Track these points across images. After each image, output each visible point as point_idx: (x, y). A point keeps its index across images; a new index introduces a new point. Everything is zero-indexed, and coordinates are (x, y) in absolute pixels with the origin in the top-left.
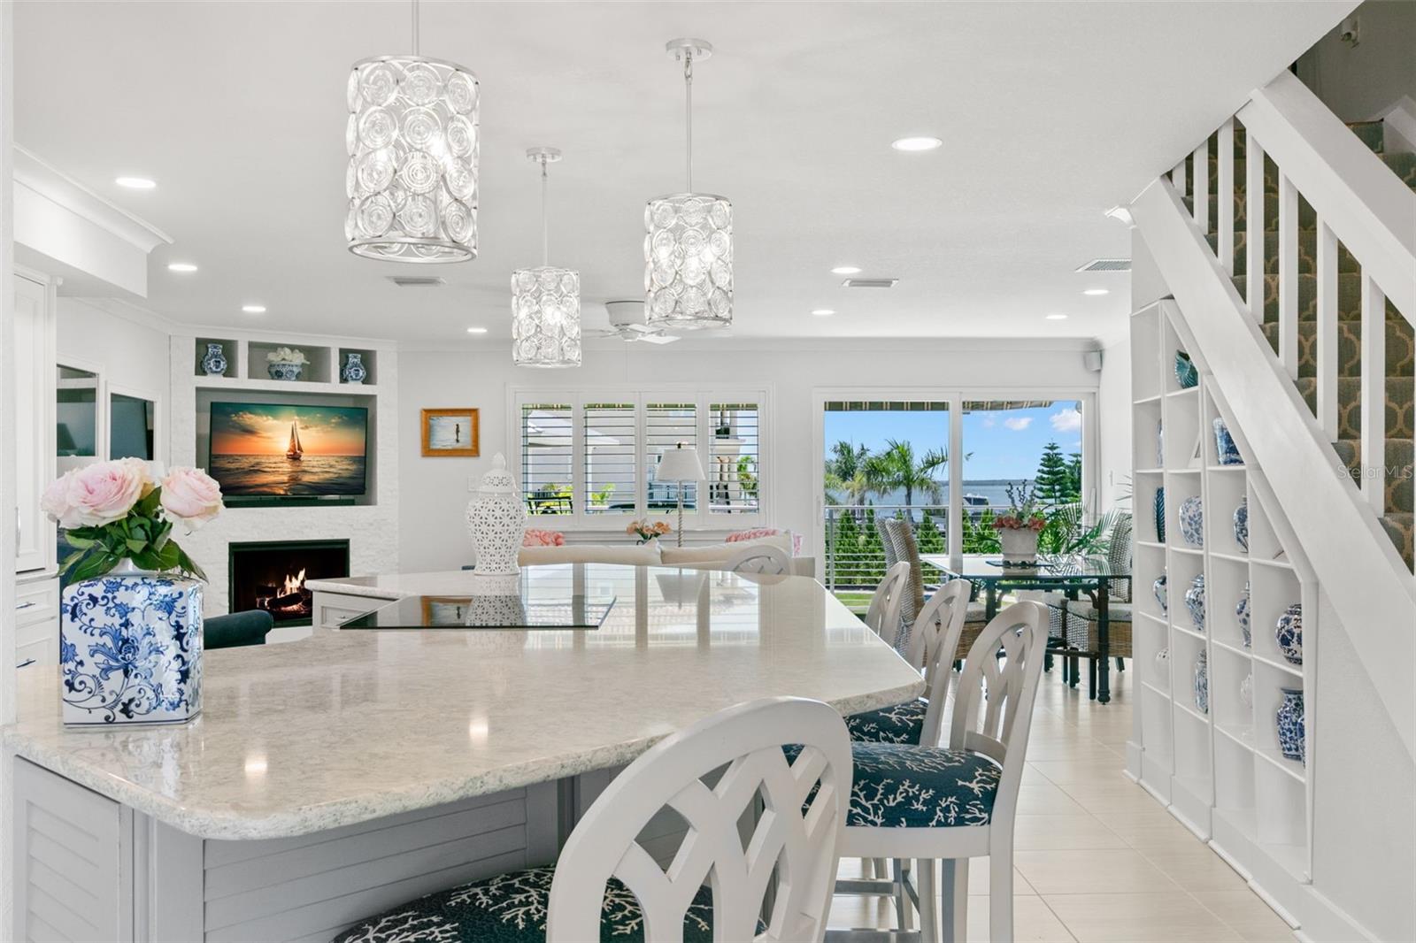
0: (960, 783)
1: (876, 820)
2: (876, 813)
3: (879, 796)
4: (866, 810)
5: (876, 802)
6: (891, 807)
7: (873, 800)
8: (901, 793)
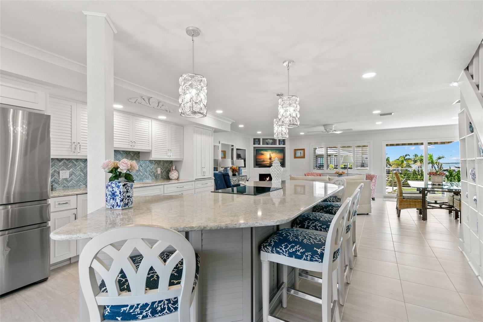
0: (315, 249)
1: (286, 255)
2: (286, 253)
3: (288, 248)
4: (283, 251)
5: (287, 250)
6: (290, 252)
7: (286, 249)
8: (295, 249)
